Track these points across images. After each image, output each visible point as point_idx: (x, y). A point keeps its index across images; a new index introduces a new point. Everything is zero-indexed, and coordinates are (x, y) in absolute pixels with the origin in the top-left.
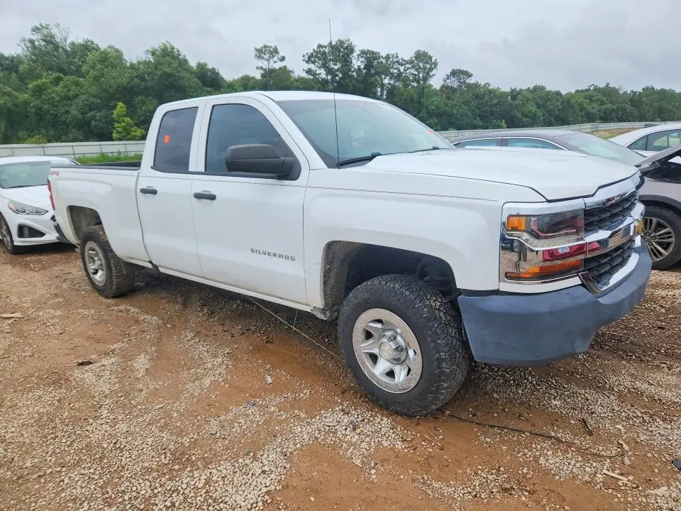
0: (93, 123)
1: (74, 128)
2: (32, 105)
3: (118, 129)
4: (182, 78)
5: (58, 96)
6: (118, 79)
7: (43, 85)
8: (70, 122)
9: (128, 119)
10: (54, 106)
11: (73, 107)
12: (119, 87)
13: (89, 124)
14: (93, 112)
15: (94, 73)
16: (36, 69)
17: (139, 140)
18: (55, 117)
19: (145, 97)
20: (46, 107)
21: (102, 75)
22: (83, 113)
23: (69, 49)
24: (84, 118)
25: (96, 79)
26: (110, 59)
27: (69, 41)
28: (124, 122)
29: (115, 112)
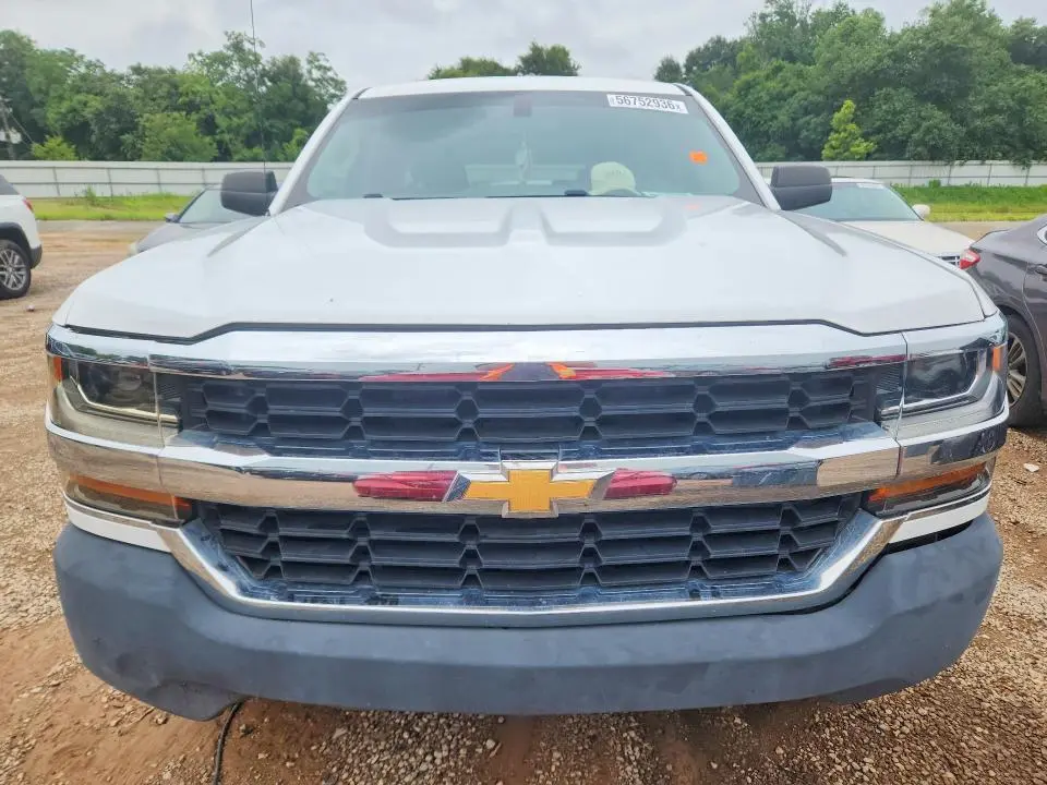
0: (804, 133)
1: (775, 141)
2: (732, 109)
3: (833, 142)
4: (970, 52)
5: (768, 94)
6: (858, 61)
7: (754, 80)
8: (774, 132)
9: (852, 127)
10: (759, 110)
11: (783, 111)
12: (854, 76)
13: (796, 135)
14: (808, 118)
15: (828, 55)
16: (753, 57)
17: (859, 160)
18: (755, 126)
19: (895, 89)
20: (749, 111)
21: (838, 58)
22: (793, 119)
23: (809, 21)
24: (792, 127)
25: (829, 63)
26: (858, 31)
27: (813, 9)
28: (845, 130)
29: (837, 115)
